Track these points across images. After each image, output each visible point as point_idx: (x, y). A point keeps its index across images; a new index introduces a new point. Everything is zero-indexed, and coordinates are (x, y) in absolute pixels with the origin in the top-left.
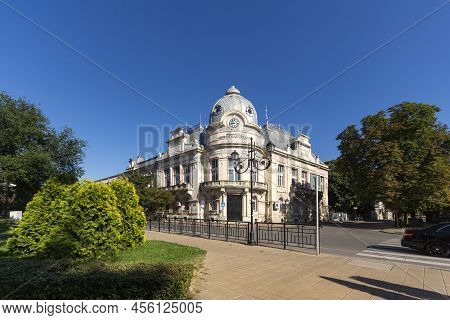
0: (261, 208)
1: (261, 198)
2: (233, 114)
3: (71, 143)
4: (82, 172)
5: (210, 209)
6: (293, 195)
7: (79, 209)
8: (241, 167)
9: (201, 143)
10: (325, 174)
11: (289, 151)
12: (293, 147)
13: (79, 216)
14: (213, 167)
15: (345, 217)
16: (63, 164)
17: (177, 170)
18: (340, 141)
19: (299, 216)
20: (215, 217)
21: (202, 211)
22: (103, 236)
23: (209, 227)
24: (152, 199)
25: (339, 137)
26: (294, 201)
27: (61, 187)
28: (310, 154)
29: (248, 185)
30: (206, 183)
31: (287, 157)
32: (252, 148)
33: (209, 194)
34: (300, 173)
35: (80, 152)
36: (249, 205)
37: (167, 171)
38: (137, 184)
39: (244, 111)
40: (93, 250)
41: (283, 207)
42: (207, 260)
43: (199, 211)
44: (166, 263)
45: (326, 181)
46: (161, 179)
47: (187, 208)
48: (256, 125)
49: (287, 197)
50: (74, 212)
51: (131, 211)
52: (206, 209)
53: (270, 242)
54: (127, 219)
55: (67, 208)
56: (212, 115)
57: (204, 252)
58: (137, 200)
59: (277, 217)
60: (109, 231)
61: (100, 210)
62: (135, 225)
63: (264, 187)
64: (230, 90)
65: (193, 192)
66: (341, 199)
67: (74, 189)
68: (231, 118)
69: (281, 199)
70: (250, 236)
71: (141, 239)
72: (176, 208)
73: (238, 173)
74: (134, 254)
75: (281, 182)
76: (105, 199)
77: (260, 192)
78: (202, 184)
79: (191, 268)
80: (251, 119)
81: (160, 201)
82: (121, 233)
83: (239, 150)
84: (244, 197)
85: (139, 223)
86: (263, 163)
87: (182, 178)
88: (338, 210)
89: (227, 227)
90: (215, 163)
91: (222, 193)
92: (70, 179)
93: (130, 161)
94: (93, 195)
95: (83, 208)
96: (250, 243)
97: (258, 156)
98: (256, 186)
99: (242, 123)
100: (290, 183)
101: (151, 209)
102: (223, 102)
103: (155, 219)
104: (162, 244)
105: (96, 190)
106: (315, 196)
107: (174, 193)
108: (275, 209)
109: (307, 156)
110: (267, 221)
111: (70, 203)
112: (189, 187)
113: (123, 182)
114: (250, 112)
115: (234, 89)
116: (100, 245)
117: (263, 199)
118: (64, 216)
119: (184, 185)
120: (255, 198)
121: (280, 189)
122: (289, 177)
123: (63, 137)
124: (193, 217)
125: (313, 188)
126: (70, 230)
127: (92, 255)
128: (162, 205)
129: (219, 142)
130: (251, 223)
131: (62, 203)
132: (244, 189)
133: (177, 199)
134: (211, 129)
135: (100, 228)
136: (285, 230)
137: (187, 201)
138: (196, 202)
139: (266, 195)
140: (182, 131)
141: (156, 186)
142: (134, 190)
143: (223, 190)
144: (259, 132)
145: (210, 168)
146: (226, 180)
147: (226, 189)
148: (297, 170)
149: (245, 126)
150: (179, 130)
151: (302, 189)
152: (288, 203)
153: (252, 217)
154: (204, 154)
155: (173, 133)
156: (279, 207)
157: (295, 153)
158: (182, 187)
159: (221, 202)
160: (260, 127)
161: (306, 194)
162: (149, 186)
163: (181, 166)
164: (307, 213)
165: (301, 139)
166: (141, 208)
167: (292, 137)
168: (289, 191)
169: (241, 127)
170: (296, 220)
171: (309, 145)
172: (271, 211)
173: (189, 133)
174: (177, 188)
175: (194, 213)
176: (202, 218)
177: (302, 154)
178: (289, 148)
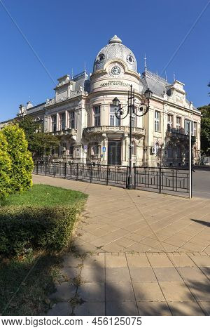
0: (140, 152)
1: (139, 142)
2: (115, 62)
5: (93, 153)
6: (169, 140)
8: (121, 113)
9: (85, 90)
10: (199, 120)
11: (165, 98)
12: (169, 94)
14: (96, 112)
17: (63, 115)
19: (174, 160)
20: (96, 162)
21: (85, 156)
23: (91, 172)
24: (39, 144)
26: (169, 145)
28: (184, 100)
29: (127, 130)
30: (89, 128)
31: (163, 104)
32: (131, 95)
33: (91, 139)
34: (175, 119)
36: (128, 150)
37: (54, 118)
38: (26, 129)
39: (125, 60)
41: (159, 151)
42: (89, 204)
43: (83, 155)
44: (51, 207)
45: (199, 126)
46: (48, 125)
47: (71, 153)
48: (135, 72)
49: (162, 141)
51: (20, 156)
52: (89, 153)
53: (147, 186)
56: (96, 63)
57: (85, 196)
58: (26, 145)
59: (153, 161)
62: (23, 170)
63: (142, 132)
64: (112, 40)
65: (77, 137)
68: (113, 65)
69: (157, 144)
70: (128, 180)
71: (28, 183)
72: (61, 153)
73: (119, 118)
74: (21, 198)
75: (157, 127)
77: (138, 137)
78: (85, 130)
79: (74, 212)
80: (131, 67)
82: (11, 177)
83: (118, 97)
84: (124, 142)
85: (27, 168)
86: (141, 109)
87: (68, 125)
88: (209, 154)
89: (108, 171)
90: (97, 109)
91: (104, 138)
93: (21, 107)
96: (128, 187)
97: (137, 102)
98: (134, 131)
99: (122, 70)
100: (166, 128)
101: (37, 152)
102: (104, 50)
106: (188, 141)
107: (60, 138)
108: (152, 154)
109: (182, 102)
110: (145, 166)
112: (73, 132)
114: (130, 60)
115: (116, 38)
117: (141, 145)
119: (69, 130)
120: (133, 142)
121: (157, 134)
122: (165, 121)
124: (76, 161)
125: (187, 133)
129: (103, 89)
130: (130, 168)
132: (123, 134)
134: (95, 76)
138: (79, 146)
139: (144, 140)
140: (68, 78)
141: (43, 131)
142: (24, 135)
143: (104, 135)
144: (138, 79)
145: (93, 114)
146: (107, 125)
147: (107, 134)
148: (172, 116)
149: (126, 73)
150: (66, 77)
151: (177, 134)
152: (163, 148)
153: (130, 161)
154: (88, 101)
155: (60, 80)
156: (155, 152)
157: (171, 99)
158: (67, 133)
159: (102, 146)
160: (140, 75)
161: (180, 139)
162: (37, 131)
163: (67, 112)
164: (181, 157)
165: (176, 86)
166: (30, 153)
167: (169, 84)
168: (165, 136)
169: (122, 75)
170: (171, 164)
171: (184, 91)
172: (147, 155)
173: (75, 80)
174: (62, 133)
175: (78, 157)
176: (85, 162)
177: (177, 100)
178: (165, 95)
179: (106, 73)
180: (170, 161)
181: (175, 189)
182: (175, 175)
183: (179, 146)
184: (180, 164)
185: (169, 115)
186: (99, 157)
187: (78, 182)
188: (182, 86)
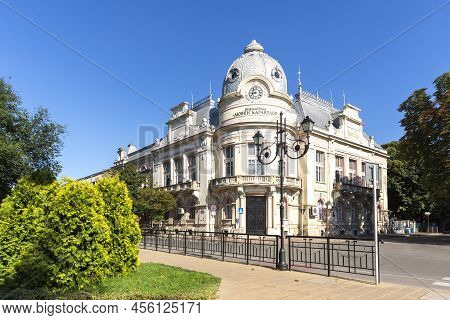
0: (293, 214)
1: (292, 200)
2: (254, 80)
3: (46, 129)
4: (59, 168)
5: (224, 217)
6: (338, 195)
7: (57, 219)
8: (267, 155)
9: (212, 123)
10: (384, 163)
11: (332, 131)
12: (337, 124)
13: (57, 229)
14: (228, 156)
15: (412, 227)
16: (35, 158)
17: (179, 161)
18: (404, 112)
19: (346, 226)
20: (229, 229)
21: (213, 220)
22: (86, 257)
23: (222, 244)
24: (147, 205)
25: (403, 107)
26: (339, 203)
27: (35, 190)
28: (360, 134)
29: (275, 181)
30: (218, 180)
31: (328, 140)
32: (282, 128)
33: (222, 196)
34: (347, 163)
35: (57, 141)
36: (277, 211)
37: (167, 165)
38: (128, 183)
39: (269, 75)
40: (75, 277)
41: (324, 212)
42: (222, 292)
43: (208, 220)
45: (384, 173)
46: (159, 177)
47: (192, 217)
48: (285, 94)
49: (328, 198)
50: (50, 223)
51: (122, 221)
52: (218, 217)
53: (308, 266)
54: (116, 232)
55: (43, 217)
57: (217, 281)
58: (130, 205)
59: (315, 227)
60: (95, 250)
61: (83, 220)
62: (127, 242)
63: (297, 184)
64: (249, 47)
65: (200, 193)
66: (407, 200)
67: (51, 192)
68: (251, 85)
69: (320, 201)
70: (280, 256)
71: (134, 261)
72: (178, 217)
73: (262, 163)
74: (125, 282)
75: (320, 176)
76: (90, 205)
77: (292, 191)
78: (212, 182)
80: (280, 86)
81: (157, 207)
82: (109, 252)
83: (263, 132)
84: (270, 200)
85: (132, 239)
86: (297, 148)
87: (187, 177)
88: (402, 216)
89: (248, 243)
90: (229, 150)
91: (240, 194)
92: (45, 177)
93: (119, 152)
94: (75, 200)
95: (62, 217)
96: (279, 267)
97: (289, 141)
98: (286, 183)
99: (265, 92)
100: (331, 179)
101: (145, 217)
102: (238, 63)
103: (151, 232)
104: (161, 269)
105: (79, 192)
107: (175, 195)
108: (312, 217)
109: (358, 137)
110: (302, 234)
111: (47, 210)
112: (195, 186)
113: (113, 180)
114: (277, 75)
115: (255, 44)
116: (83, 269)
117: (295, 202)
118: (39, 229)
119: (188, 183)
120: (284, 200)
121: (320, 187)
122: (331, 168)
123: (37, 121)
124: (201, 229)
126: (45, 249)
127: (73, 284)
128: (159, 213)
129: (237, 121)
130: (281, 237)
131: (36, 211)
132: (268, 188)
133: (179, 204)
134: (224, 103)
135: (83, 246)
136: (328, 248)
137: (193, 207)
138: (204, 207)
139: (300, 196)
140: (186, 107)
141: (151, 186)
142: (126, 191)
143: (240, 189)
144: (290, 104)
145: (224, 158)
146: (244, 174)
147: (244, 188)
148: (342, 158)
149: (271, 96)
150: (183, 105)
151: (351, 185)
152: (330, 207)
153: (282, 228)
154: (215, 139)
155: (175, 110)
156: (317, 214)
157: (340, 133)
158: (186, 187)
159: (237, 207)
160: (291, 98)
161: (355, 194)
162: (143, 185)
163: (185, 157)
164: (357, 221)
165: (348, 112)
166: (135, 217)
167: (336, 110)
168: (332, 189)
169: (265, 98)
170: (342, 232)
171: (360, 120)
172: (305, 219)
173: (195, 109)
174: (179, 188)
175: (202, 223)
176: (213, 230)
177: (350, 134)
178: (331, 127)
179: (241, 97)
180: (342, 226)
181: (352, 270)
182: (351, 248)
183: (353, 204)
184: (356, 232)
185: (337, 157)
186: (233, 222)
187: (205, 259)
188: (357, 113)
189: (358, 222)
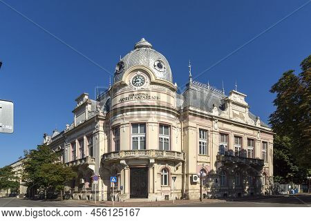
2: (137, 70)
6: (220, 165)
11: (215, 113)
12: (223, 108)
19: (230, 191)
28: (246, 115)
30: (110, 153)
34: (232, 139)
39: (151, 66)
48: (169, 82)
49: (212, 167)
63: (181, 158)
66: (294, 168)
68: (134, 75)
69: (203, 170)
75: (203, 150)
77: (174, 162)
78: (103, 157)
90: (116, 130)
99: (147, 80)
100: (214, 151)
108: (193, 182)
109: (243, 118)
114: (160, 66)
117: (179, 171)
121: (203, 159)
122: (215, 143)
129: (120, 105)
139: (183, 165)
143: (122, 162)
144: (174, 90)
145: (113, 137)
148: (227, 135)
149: (152, 83)
157: (225, 115)
159: (122, 177)
160: (176, 85)
165: (233, 97)
168: (215, 159)
169: (147, 85)
170: (225, 195)
171: (245, 104)
172: (187, 185)
177: (235, 115)
178: (216, 109)
180: (225, 190)
184: (239, 194)
185: (222, 134)
186: (119, 189)
188: (243, 98)
189: (243, 186)
